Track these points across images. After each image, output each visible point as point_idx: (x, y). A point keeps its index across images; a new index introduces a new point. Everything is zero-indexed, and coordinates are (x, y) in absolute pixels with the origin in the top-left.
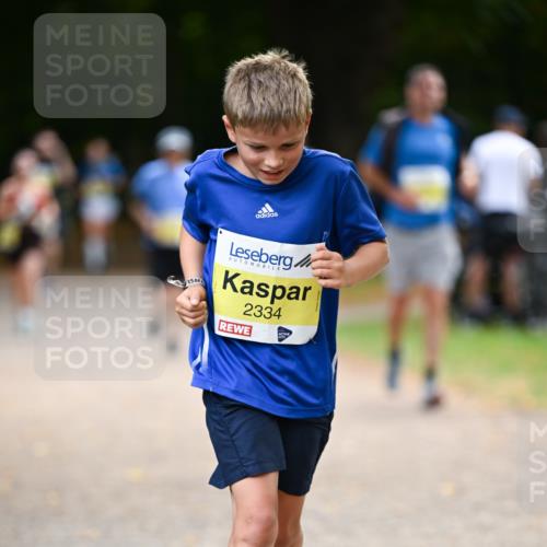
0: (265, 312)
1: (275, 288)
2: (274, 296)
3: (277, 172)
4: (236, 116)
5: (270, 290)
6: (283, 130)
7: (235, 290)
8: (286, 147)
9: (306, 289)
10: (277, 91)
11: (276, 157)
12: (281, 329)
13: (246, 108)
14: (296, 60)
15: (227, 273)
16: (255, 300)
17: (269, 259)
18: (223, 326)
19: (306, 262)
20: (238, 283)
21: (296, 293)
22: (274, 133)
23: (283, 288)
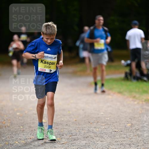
0: (48, 67)
1: (50, 63)
2: (49, 64)
3: (50, 43)
4: (44, 33)
5: (49, 63)
6: (52, 36)
7: (43, 63)
8: (52, 39)
9: (55, 63)
10: (51, 29)
11: (50, 41)
12: (50, 70)
13: (46, 32)
14: (55, 24)
15: (41, 60)
16: (46, 65)
17: (49, 57)
18: (40, 69)
19: (55, 58)
20: (43, 62)
21: (53, 64)
22: (50, 37)
23: (51, 63)
